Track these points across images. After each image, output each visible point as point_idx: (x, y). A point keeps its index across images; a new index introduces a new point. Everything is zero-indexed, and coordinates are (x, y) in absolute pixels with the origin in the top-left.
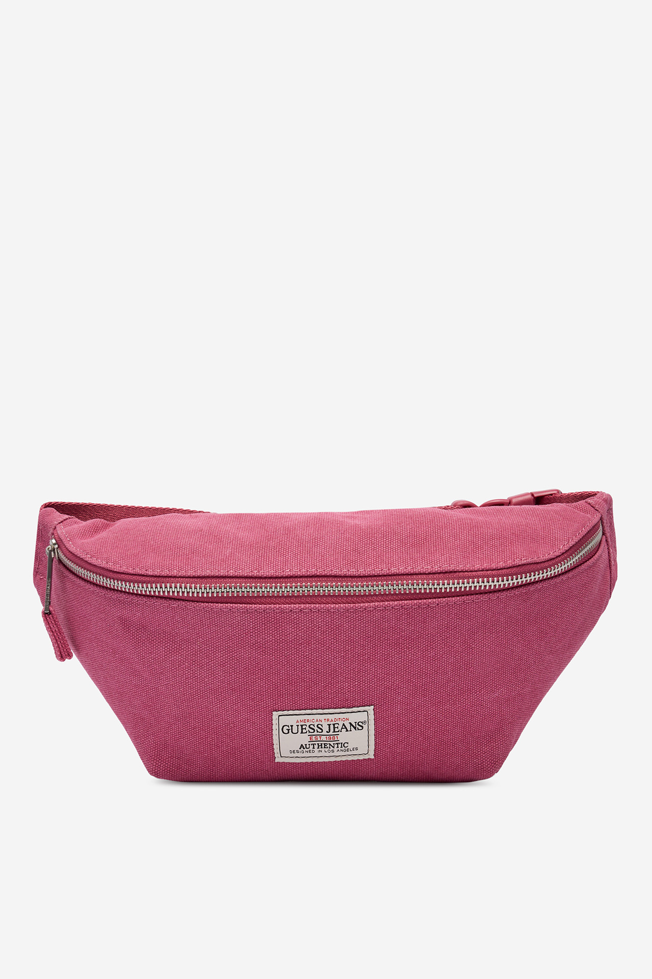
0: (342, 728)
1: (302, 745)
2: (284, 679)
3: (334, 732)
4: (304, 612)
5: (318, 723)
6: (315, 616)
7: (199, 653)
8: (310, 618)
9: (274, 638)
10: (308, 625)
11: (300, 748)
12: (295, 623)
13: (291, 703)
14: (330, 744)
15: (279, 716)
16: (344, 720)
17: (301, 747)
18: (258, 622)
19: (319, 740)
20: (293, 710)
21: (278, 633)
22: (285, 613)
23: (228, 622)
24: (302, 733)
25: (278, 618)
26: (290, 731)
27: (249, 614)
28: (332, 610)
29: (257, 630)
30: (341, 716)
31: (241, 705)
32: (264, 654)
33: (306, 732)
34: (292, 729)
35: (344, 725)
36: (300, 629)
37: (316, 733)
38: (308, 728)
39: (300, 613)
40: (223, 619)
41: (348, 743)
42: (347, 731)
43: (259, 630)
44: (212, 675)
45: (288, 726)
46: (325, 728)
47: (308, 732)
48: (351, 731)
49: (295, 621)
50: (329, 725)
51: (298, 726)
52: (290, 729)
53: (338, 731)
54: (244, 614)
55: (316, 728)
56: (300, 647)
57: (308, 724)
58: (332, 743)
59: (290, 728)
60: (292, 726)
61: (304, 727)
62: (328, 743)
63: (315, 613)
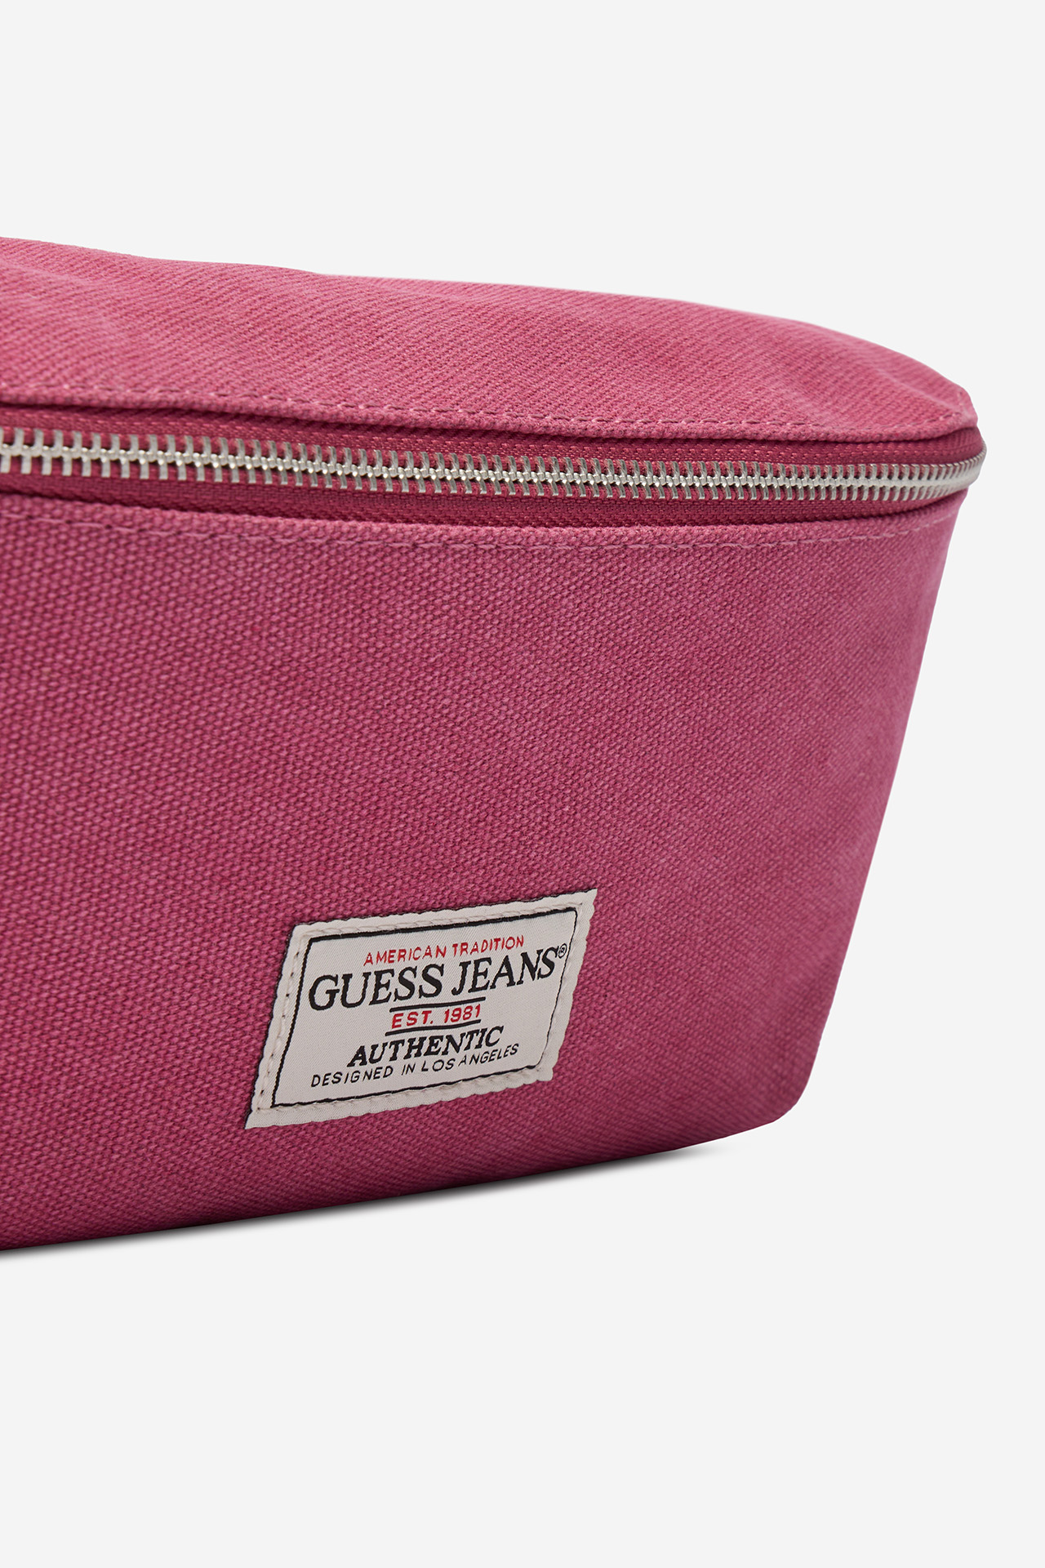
0: (499, 975)
1: (362, 1050)
2: (352, 795)
3: (474, 989)
4: (455, 552)
5: (428, 961)
6: (488, 566)
7: (40, 708)
8: (472, 575)
9: (348, 645)
10: (463, 598)
11: (351, 1064)
12: (424, 593)
13: (359, 890)
14: (450, 1039)
15: (312, 940)
16: (510, 943)
17: (356, 1058)
18: (304, 586)
19: (419, 1024)
20: (361, 916)
21: (366, 626)
22: (396, 555)
23: (194, 586)
24: (375, 1001)
25: (371, 569)
26: (338, 996)
27: (275, 556)
28: (540, 547)
29: (295, 615)
30: (490, 932)
31: (176, 906)
32: (305, 702)
33: (386, 1000)
34: (346, 988)
35: (506, 962)
36: (438, 613)
37: (415, 1000)
38: (395, 983)
39: (443, 556)
40: (177, 575)
41: (501, 1029)
42: (511, 983)
43: (301, 615)
44: (85, 790)
45: (335, 979)
46: (450, 980)
47: (393, 997)
48: (520, 982)
49: (425, 584)
50: (465, 965)
51: (367, 975)
52: (339, 992)
53: (485, 988)
54: (259, 554)
55: (418, 981)
56: (429, 678)
57: (398, 967)
58: (456, 1033)
59: (341, 982)
60: (347, 978)
61: (385, 978)
62: (445, 1033)
63: (488, 556)
